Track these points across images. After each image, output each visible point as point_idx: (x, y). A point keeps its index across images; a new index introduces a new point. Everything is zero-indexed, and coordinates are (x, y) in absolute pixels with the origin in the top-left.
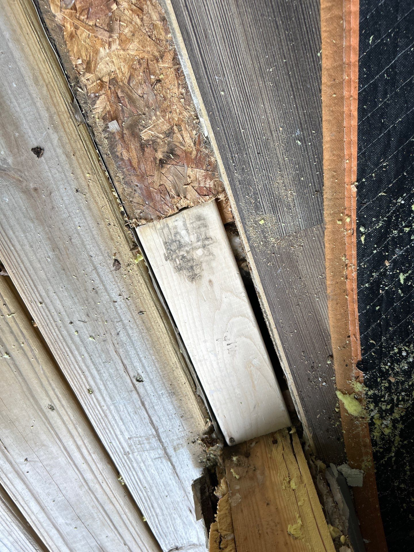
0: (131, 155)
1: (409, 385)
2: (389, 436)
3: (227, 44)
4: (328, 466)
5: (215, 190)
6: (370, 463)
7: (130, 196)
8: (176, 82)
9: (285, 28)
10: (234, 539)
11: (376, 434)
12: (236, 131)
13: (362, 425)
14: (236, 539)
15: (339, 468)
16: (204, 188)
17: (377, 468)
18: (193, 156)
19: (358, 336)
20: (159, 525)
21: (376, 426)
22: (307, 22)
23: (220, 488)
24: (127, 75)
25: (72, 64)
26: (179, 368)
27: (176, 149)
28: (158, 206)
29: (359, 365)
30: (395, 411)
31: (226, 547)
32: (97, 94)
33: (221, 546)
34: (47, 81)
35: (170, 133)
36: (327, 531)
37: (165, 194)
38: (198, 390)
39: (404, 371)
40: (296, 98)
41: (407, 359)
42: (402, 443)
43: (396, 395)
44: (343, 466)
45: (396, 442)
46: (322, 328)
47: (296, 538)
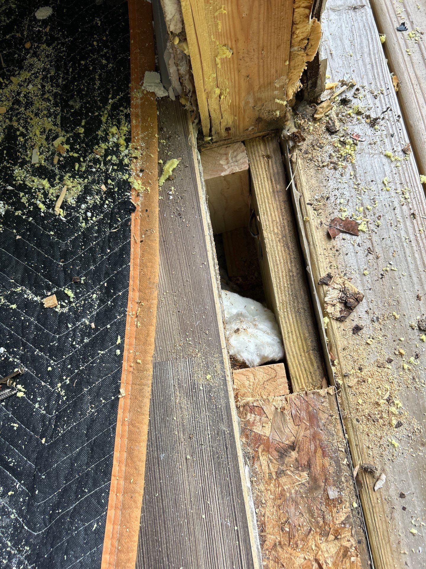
0: (321, 461)
1: (88, 178)
2: (112, 124)
3: (215, 552)
4: (177, 97)
5: (247, 410)
6: (134, 96)
7: (330, 421)
8: (266, 519)
9: (161, 553)
10: (291, 46)
11: (125, 129)
12: (219, 471)
13: (138, 140)
14: (289, 46)
15: (166, 94)
16: (256, 413)
17: (128, 87)
18: (262, 447)
19: (132, 240)
20: (370, 41)
21: (124, 137)
22: (142, 554)
23: (295, 90)
24: (310, 537)
25: (361, 559)
26: (313, 227)
27: (277, 457)
28: (304, 405)
29: (134, 209)
30: (103, 151)
31: (302, 40)
32: (343, 526)
33: (306, 42)
34: (388, 545)
35: (280, 473)
36: (192, 50)
37: (296, 415)
38: (299, 197)
39: (91, 194)
40: (160, 489)
41: (87, 208)
42: (99, 113)
43: (101, 169)
44: (162, 96)
45: (106, 116)
46: (165, 255)
47: (225, 45)
